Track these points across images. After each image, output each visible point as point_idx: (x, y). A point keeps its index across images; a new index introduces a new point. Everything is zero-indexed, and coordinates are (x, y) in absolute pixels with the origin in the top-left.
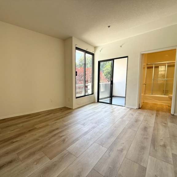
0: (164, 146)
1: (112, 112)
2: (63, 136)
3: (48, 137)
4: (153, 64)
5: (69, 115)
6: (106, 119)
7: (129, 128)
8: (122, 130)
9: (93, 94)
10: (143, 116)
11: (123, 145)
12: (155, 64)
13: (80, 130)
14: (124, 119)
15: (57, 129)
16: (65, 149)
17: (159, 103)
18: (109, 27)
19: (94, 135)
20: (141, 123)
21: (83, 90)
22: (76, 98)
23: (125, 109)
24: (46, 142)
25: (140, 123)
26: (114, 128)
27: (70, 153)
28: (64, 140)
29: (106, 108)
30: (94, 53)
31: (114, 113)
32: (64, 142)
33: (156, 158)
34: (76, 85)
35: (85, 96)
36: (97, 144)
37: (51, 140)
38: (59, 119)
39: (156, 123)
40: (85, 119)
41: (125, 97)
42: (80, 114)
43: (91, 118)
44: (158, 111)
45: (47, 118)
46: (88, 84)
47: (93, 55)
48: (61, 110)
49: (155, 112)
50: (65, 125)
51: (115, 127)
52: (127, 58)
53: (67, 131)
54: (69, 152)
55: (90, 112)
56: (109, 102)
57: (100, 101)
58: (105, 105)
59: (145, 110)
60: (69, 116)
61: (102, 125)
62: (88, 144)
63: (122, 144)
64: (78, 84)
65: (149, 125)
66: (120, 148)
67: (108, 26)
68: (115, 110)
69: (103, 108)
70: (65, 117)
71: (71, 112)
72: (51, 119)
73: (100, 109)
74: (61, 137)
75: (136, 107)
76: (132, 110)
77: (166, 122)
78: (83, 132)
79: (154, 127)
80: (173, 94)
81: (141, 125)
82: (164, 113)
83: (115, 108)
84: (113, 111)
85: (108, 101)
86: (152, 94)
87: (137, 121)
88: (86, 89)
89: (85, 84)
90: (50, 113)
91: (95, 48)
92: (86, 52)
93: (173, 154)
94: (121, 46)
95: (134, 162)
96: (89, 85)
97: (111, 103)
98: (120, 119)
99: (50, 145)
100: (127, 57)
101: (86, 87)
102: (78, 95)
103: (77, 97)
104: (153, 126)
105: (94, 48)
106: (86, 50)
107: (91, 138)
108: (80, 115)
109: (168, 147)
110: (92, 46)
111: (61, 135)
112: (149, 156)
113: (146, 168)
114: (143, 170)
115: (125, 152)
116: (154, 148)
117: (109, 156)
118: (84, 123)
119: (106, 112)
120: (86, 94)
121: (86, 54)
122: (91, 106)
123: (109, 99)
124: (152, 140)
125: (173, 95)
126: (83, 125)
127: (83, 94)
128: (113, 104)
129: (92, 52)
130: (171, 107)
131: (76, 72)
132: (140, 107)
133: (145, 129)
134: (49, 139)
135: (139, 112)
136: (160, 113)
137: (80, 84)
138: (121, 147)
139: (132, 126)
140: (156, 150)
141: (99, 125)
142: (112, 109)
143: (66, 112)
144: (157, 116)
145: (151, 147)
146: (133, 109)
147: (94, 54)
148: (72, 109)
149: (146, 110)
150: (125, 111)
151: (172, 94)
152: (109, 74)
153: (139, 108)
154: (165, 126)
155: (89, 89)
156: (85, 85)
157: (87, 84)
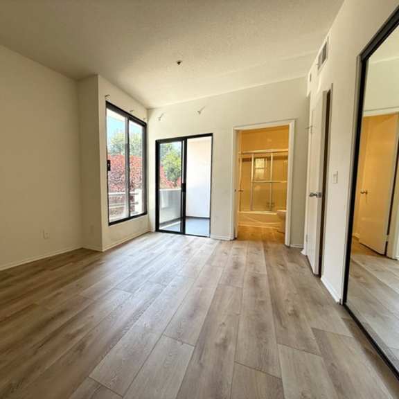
0: (295, 314)
1: (188, 252)
2: (79, 332)
3: (31, 345)
4: (251, 153)
5: (92, 269)
6: (179, 269)
7: (228, 283)
8: (214, 291)
9: (145, 213)
10: (244, 253)
11: (224, 328)
12: (255, 153)
13: (124, 305)
14: (213, 264)
15: (62, 313)
16: (84, 376)
17: (263, 226)
18: (179, 63)
19: (157, 314)
20: (246, 270)
21: (125, 206)
22: (110, 224)
23: (212, 244)
24: (25, 366)
25: (243, 268)
26: (199, 288)
27: (100, 387)
28: (81, 347)
29: (176, 244)
30: (145, 121)
31: (193, 252)
32: (81, 350)
33: (292, 347)
34: (109, 194)
35: (130, 218)
36: (170, 339)
37: (42, 353)
38: (67, 283)
39: (268, 265)
40: (133, 275)
41: (210, 219)
42: (121, 263)
43: (146, 271)
44: (264, 241)
45: (32, 284)
46: (136, 192)
47: (144, 125)
48: (72, 257)
49: (261, 244)
50: (85, 299)
51: (200, 286)
52: (210, 137)
53: (89, 316)
54: (99, 383)
55: (143, 257)
56: (179, 231)
57: (161, 228)
58: (172, 237)
59: (244, 242)
60: (94, 273)
61: (173, 286)
62: (147, 343)
63: (221, 325)
64: (113, 192)
65: (259, 272)
66: (219, 337)
67: (178, 60)
68: (193, 245)
69: (169, 245)
70: (82, 275)
71: (99, 260)
72: (42, 287)
73: (164, 246)
74: (73, 336)
75: (230, 237)
76: (224, 243)
77: (283, 263)
78: (132, 311)
79: (268, 275)
80: (287, 208)
81: (245, 273)
82: (274, 245)
83: (193, 242)
84: (190, 250)
85: (176, 227)
86: (252, 210)
87: (236, 266)
88: (131, 202)
89: (129, 191)
90: (39, 268)
91: (149, 110)
92: (131, 117)
93: (313, 329)
94: (200, 112)
95: (255, 369)
96: (137, 194)
97: (183, 232)
98: (207, 266)
99: (39, 373)
100: (211, 135)
101: (131, 198)
102: (113, 218)
103: (110, 221)
104: (266, 273)
105: (146, 111)
106: (130, 113)
107: (152, 325)
108: (120, 266)
109: (302, 316)
110: (142, 105)
111: (72, 331)
112: (279, 345)
113: (281, 379)
114: (278, 388)
115: (231, 347)
116: (281, 324)
117: (201, 366)
118: (133, 286)
119: (176, 252)
120: (132, 215)
121: (131, 122)
122: (143, 241)
123: (179, 222)
124: (272, 304)
125: (287, 212)
126: (129, 291)
127: (124, 216)
128: (186, 233)
129: (142, 120)
130: (284, 233)
131: (109, 162)
132: (236, 236)
133: (255, 281)
134: (35, 353)
135: (238, 247)
136: (269, 244)
137: (117, 192)
138: (222, 335)
139: (231, 278)
140: (285, 328)
141: (166, 286)
142: (188, 246)
143: (85, 262)
144: (266, 251)
145: (275, 322)
146: (224, 240)
147: (146, 124)
148: (102, 252)
149: (246, 242)
150: (212, 246)
151: (285, 209)
152: (172, 172)
153: (235, 239)
154: (284, 270)
155: (137, 203)
156: (129, 194)
157: (133, 192)
